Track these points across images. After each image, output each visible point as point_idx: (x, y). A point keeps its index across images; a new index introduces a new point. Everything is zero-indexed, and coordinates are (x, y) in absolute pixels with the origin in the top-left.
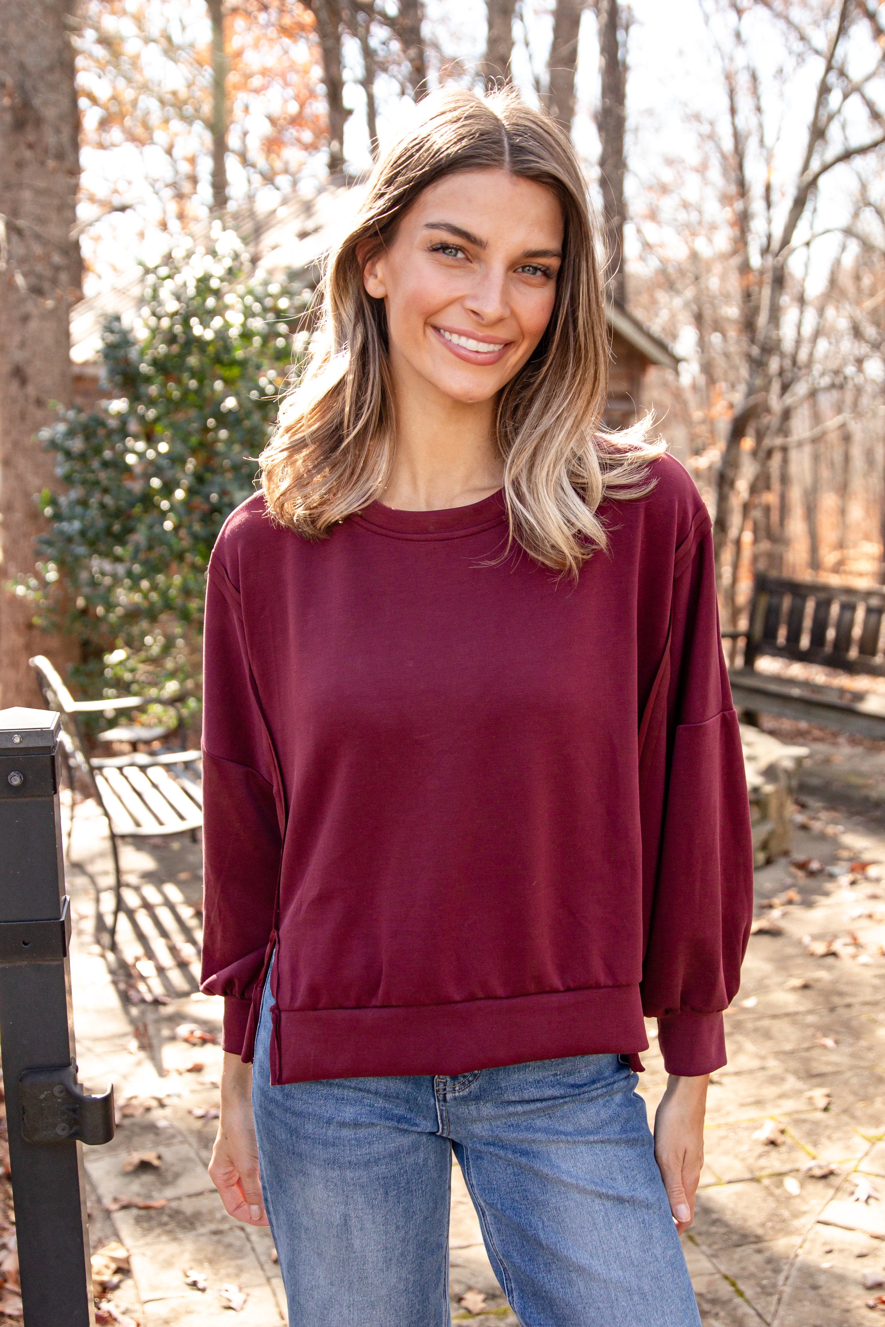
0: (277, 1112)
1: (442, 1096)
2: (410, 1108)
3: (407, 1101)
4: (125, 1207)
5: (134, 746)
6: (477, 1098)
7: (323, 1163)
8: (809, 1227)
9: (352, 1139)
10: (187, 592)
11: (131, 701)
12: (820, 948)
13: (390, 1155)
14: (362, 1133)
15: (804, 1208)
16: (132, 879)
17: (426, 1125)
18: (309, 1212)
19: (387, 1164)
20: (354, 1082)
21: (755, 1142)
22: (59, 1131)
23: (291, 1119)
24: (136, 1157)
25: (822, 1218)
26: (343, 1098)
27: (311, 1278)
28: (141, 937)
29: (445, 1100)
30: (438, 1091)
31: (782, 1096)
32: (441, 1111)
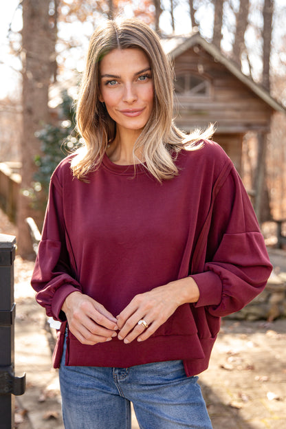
1: (116, 380)
2: (108, 384)
3: (105, 381)
7: (75, 402)
9: (86, 393)
17: (114, 391)
19: (98, 404)
22: (5, 390)
24: (49, 413)
26: (84, 378)
30: (114, 378)
32: (118, 386)
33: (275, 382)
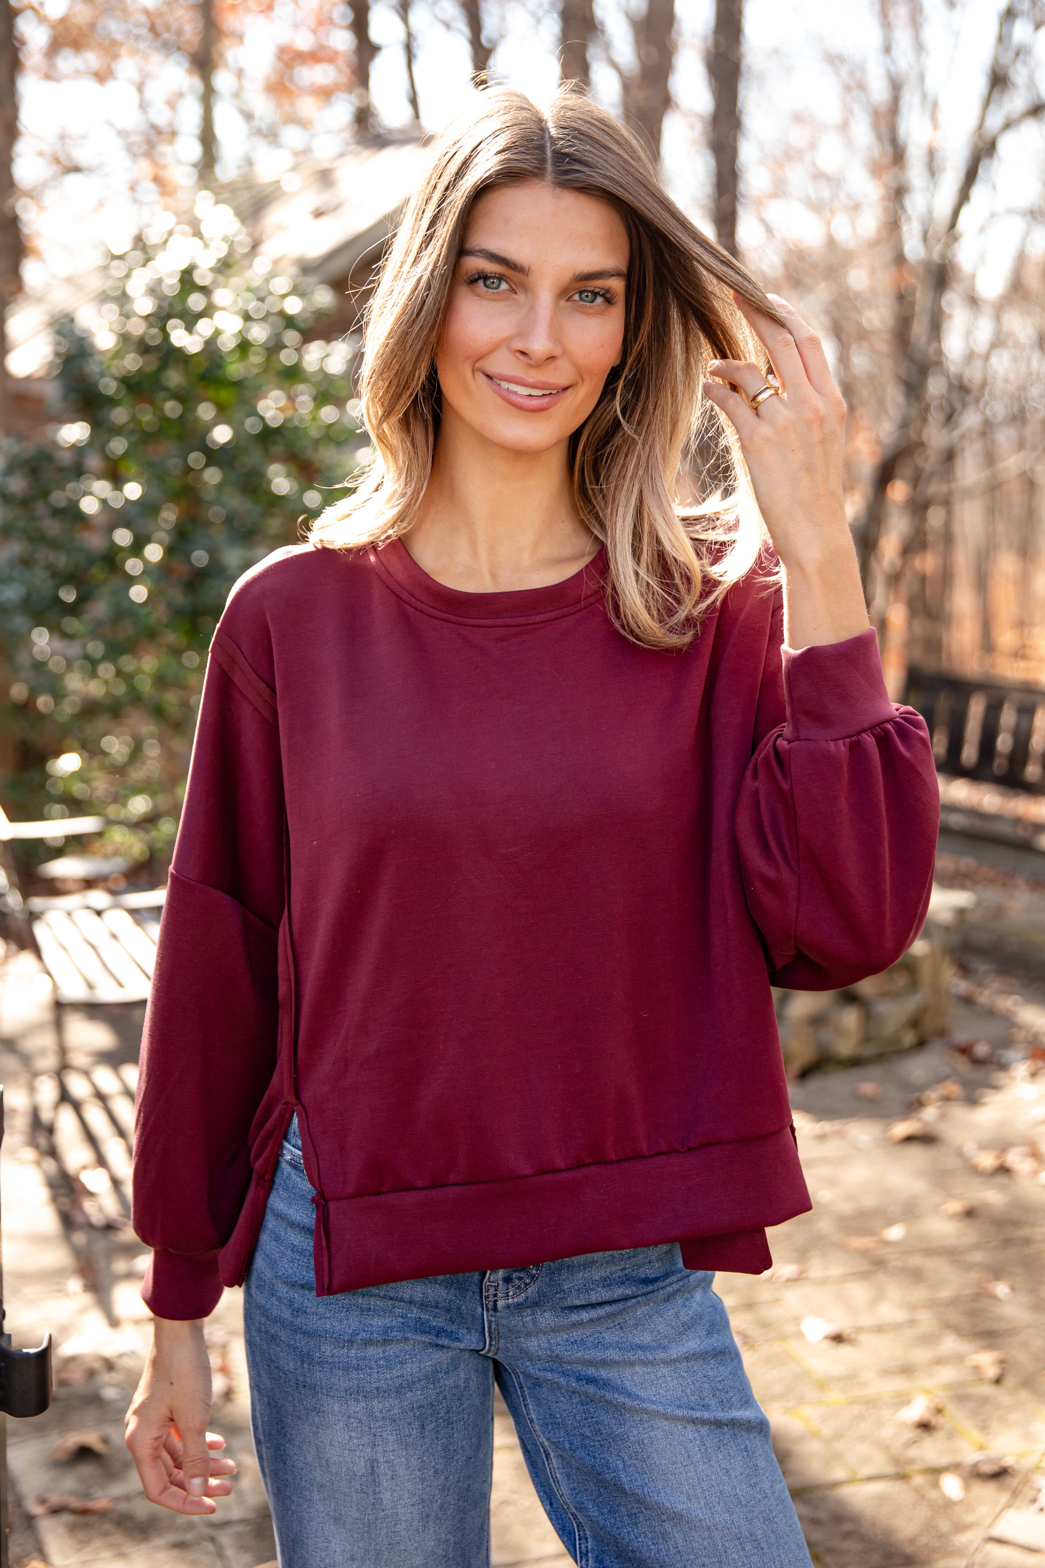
0: (283, 1335)
1: (491, 1303)
2: (451, 1318)
3: (449, 1311)
4: (56, 1511)
5: (89, 884)
6: (534, 1304)
7: (343, 1394)
8: (976, 1545)
9: (380, 1359)
10: (161, 681)
11: (85, 825)
12: (987, 1161)
13: (427, 1377)
14: (392, 1350)
15: (969, 1518)
16: (79, 1059)
17: (471, 1340)
18: (324, 1463)
19: (422, 1389)
20: (383, 1290)
21: (904, 1424)
23: (301, 1342)
24: (74, 1439)
25: (996, 1532)
26: (370, 1309)
27: (323, 1554)
28: (91, 1139)
29: (495, 1309)
30: (487, 1297)
31: (940, 1361)
32: (490, 1322)
33: (823, 1282)
